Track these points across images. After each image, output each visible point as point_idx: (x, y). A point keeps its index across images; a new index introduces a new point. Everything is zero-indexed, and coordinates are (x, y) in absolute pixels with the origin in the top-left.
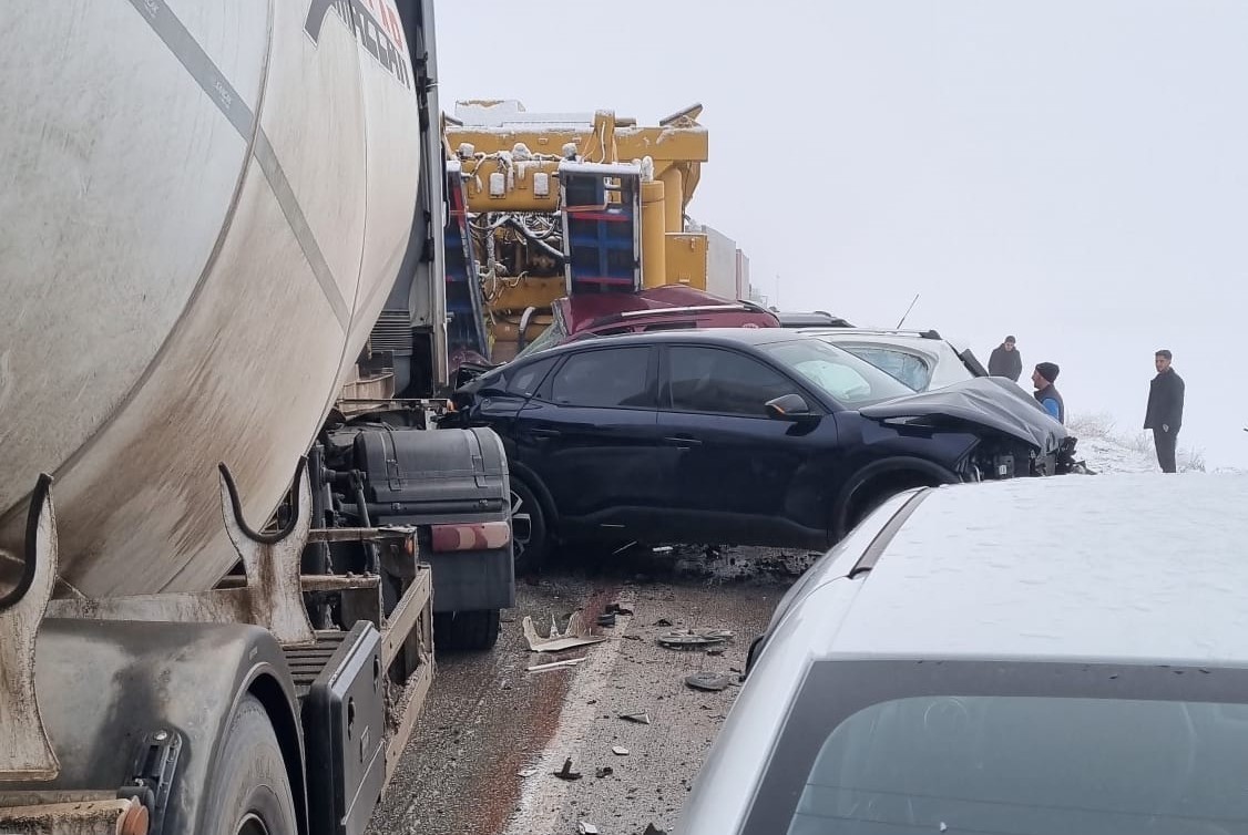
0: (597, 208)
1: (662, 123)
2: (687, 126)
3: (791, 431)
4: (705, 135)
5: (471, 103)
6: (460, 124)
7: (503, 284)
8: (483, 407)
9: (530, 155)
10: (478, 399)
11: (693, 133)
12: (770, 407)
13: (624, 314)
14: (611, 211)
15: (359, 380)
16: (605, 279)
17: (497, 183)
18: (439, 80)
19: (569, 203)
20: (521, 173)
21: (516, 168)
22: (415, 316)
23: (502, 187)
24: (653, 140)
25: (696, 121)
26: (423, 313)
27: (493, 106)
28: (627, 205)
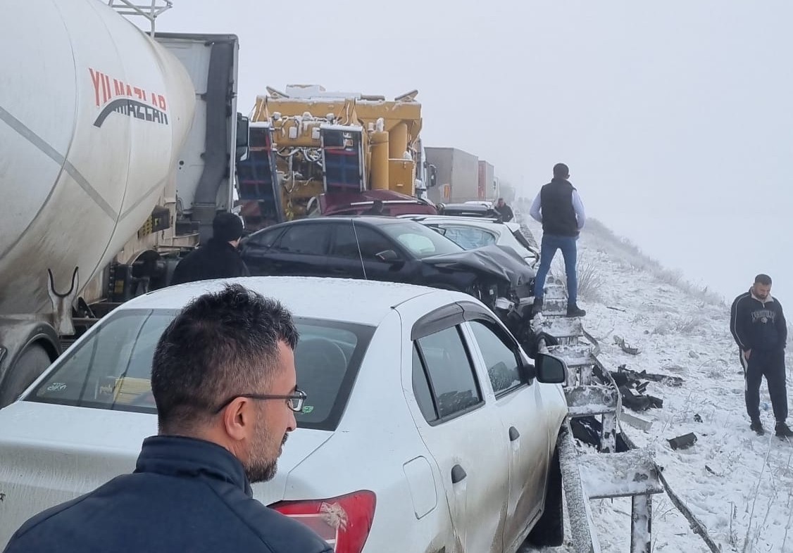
0: (340, 148)
1: (396, 99)
2: (410, 101)
3: (391, 269)
4: (419, 106)
5: (295, 86)
6: (288, 97)
7: (300, 184)
8: (247, 251)
9: (312, 118)
10: (245, 247)
11: (412, 105)
12: (378, 256)
13: (352, 204)
14: (347, 149)
15: (174, 237)
16: (344, 184)
17: (293, 132)
18: (238, 92)
19: (325, 145)
20: (306, 128)
21: (303, 125)
22: (219, 204)
23: (296, 134)
24: (390, 108)
25: (415, 99)
26: (223, 203)
27: (307, 88)
28: (355, 147)
